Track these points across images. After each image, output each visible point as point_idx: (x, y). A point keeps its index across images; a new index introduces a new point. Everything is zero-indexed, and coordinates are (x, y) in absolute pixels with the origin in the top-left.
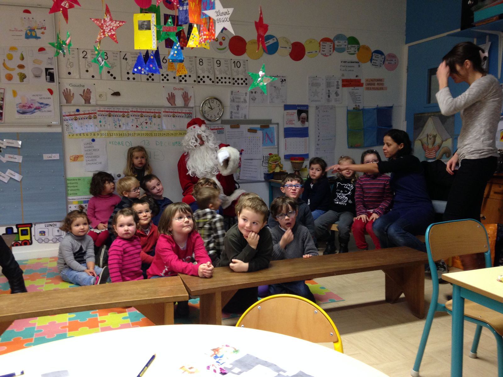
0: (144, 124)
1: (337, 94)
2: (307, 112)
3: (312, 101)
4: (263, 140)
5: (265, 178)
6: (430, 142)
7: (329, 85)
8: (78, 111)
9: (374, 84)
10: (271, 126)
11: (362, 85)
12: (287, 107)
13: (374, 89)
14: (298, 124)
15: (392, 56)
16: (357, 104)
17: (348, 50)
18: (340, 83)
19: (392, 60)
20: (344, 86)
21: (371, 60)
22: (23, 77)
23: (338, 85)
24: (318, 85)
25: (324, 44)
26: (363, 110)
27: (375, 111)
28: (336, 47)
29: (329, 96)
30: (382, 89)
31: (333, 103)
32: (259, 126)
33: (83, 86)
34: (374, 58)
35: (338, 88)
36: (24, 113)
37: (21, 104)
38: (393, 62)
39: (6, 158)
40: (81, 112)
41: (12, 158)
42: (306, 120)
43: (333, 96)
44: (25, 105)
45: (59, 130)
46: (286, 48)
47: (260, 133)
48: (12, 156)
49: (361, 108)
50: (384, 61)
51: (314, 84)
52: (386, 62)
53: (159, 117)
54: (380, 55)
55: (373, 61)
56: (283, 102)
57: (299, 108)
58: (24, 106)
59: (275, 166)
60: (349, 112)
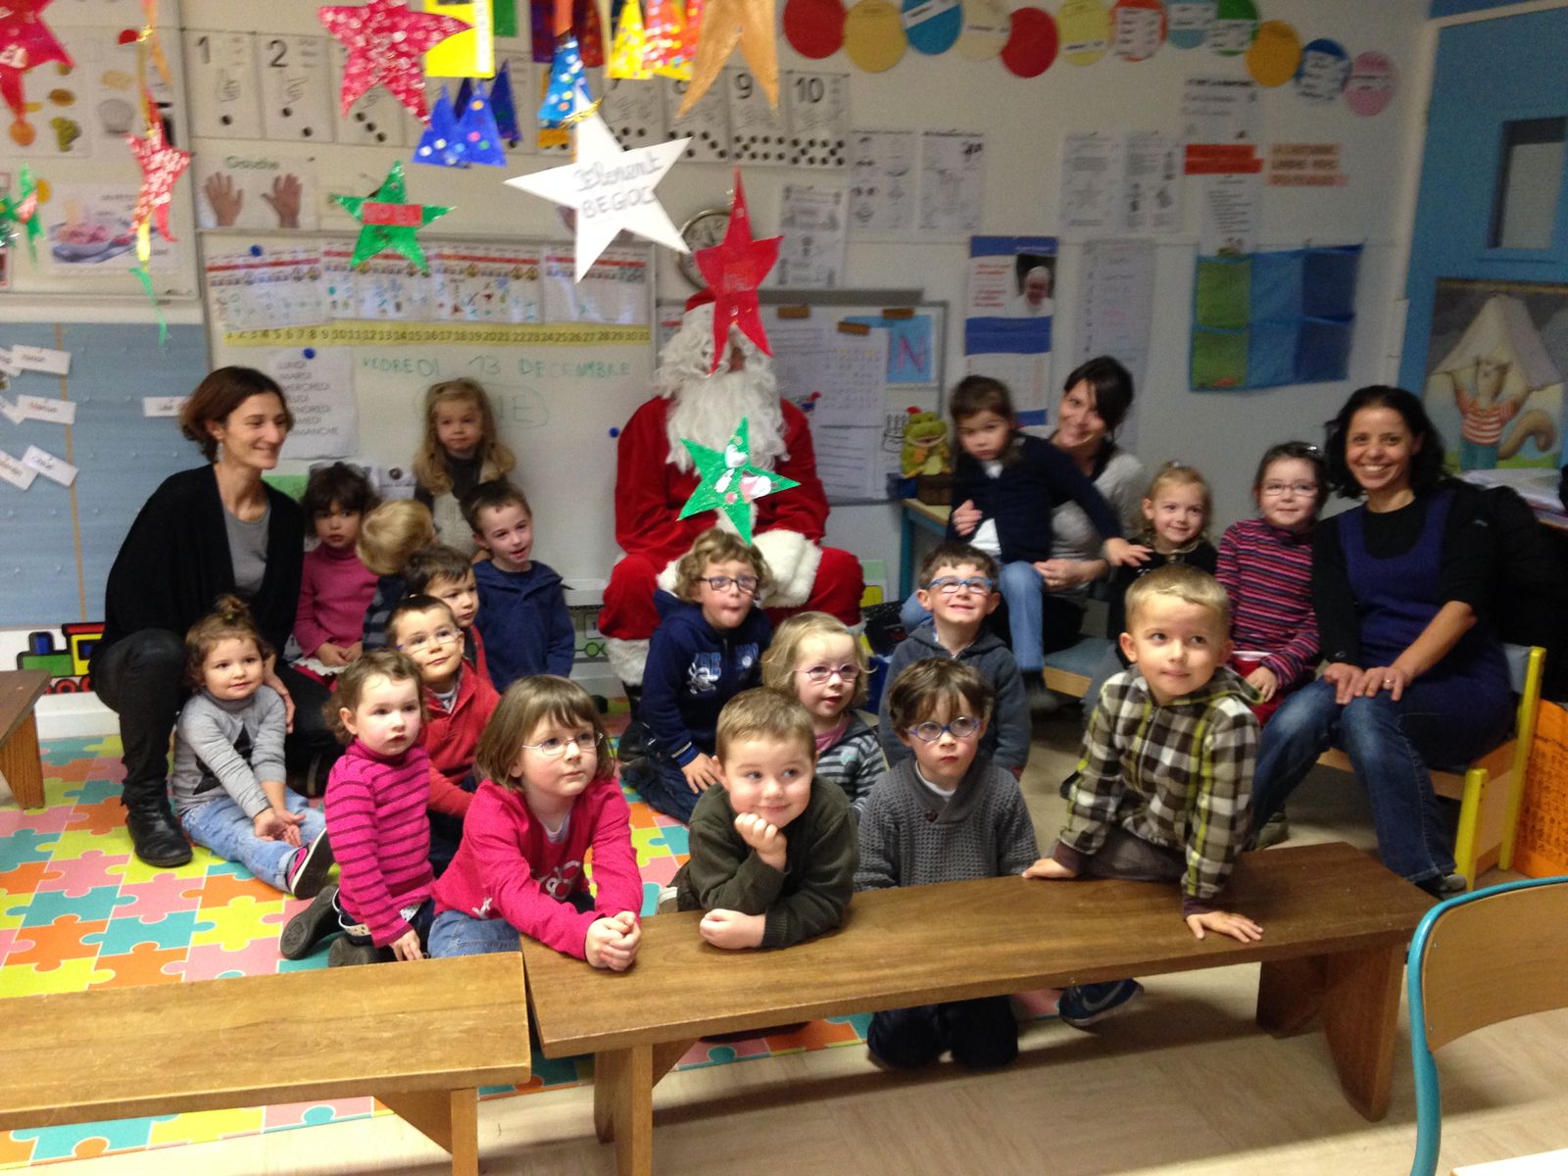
0: (480, 301)
1: (1163, 199)
2: (1049, 262)
3: (1073, 222)
4: (890, 360)
5: (889, 489)
6: (1485, 385)
7: (1136, 165)
8: (256, 251)
9: (1300, 165)
10: (920, 311)
11: (1254, 167)
12: (982, 246)
13: (1300, 181)
14: (1015, 307)
15: (1376, 63)
16: (1237, 236)
17: (1219, 40)
18: (1179, 159)
19: (1373, 78)
20: (1191, 168)
21: (1299, 75)
22: (68, 134)
23: (1169, 166)
24: (1096, 165)
25: (1129, 17)
26: (1253, 256)
27: (1298, 263)
28: (1172, 27)
29: (1134, 206)
30: (1327, 181)
31: (1145, 232)
32: (874, 312)
33: (274, 166)
34: (1308, 68)
35: (1169, 177)
36: (75, 257)
37: (64, 228)
38: (1376, 85)
39: (21, 410)
40: (267, 258)
41: (41, 408)
42: (1044, 292)
43: (1149, 207)
44: (79, 230)
45: (193, 316)
46: (988, 29)
47: (879, 337)
48: (40, 401)
49: (1247, 249)
50: (1344, 82)
51: (1083, 160)
52: (1354, 85)
53: (533, 278)
54: (1330, 59)
55: (1305, 81)
56: (969, 226)
57: (1023, 250)
58: (74, 234)
59: (925, 453)
60: (1202, 264)
